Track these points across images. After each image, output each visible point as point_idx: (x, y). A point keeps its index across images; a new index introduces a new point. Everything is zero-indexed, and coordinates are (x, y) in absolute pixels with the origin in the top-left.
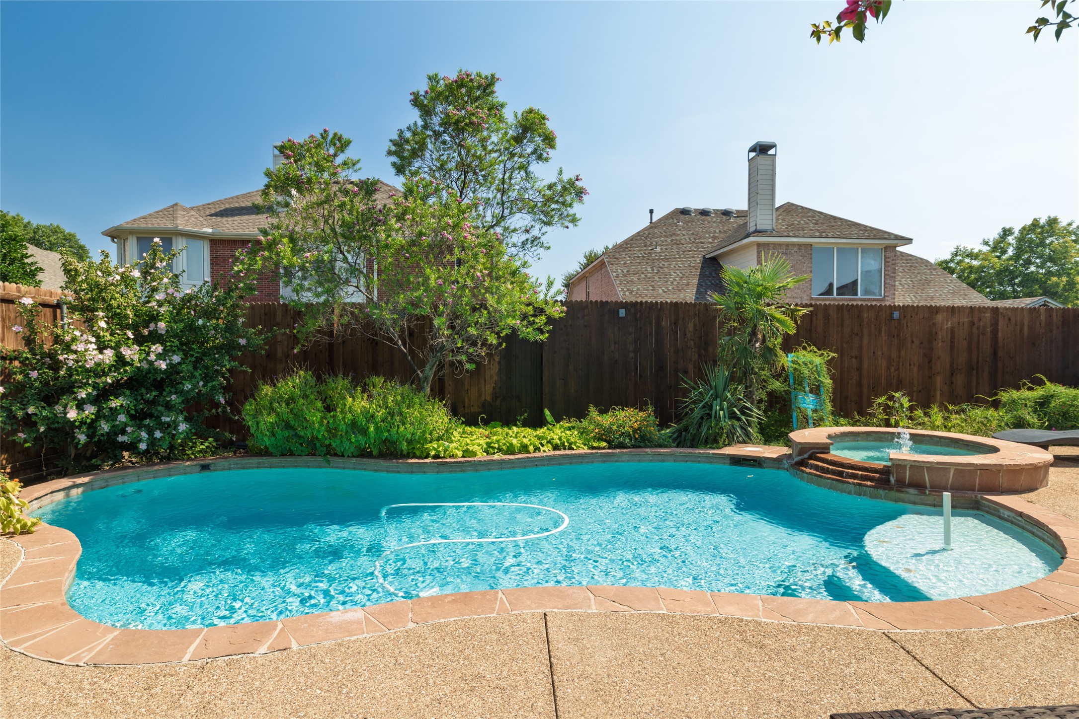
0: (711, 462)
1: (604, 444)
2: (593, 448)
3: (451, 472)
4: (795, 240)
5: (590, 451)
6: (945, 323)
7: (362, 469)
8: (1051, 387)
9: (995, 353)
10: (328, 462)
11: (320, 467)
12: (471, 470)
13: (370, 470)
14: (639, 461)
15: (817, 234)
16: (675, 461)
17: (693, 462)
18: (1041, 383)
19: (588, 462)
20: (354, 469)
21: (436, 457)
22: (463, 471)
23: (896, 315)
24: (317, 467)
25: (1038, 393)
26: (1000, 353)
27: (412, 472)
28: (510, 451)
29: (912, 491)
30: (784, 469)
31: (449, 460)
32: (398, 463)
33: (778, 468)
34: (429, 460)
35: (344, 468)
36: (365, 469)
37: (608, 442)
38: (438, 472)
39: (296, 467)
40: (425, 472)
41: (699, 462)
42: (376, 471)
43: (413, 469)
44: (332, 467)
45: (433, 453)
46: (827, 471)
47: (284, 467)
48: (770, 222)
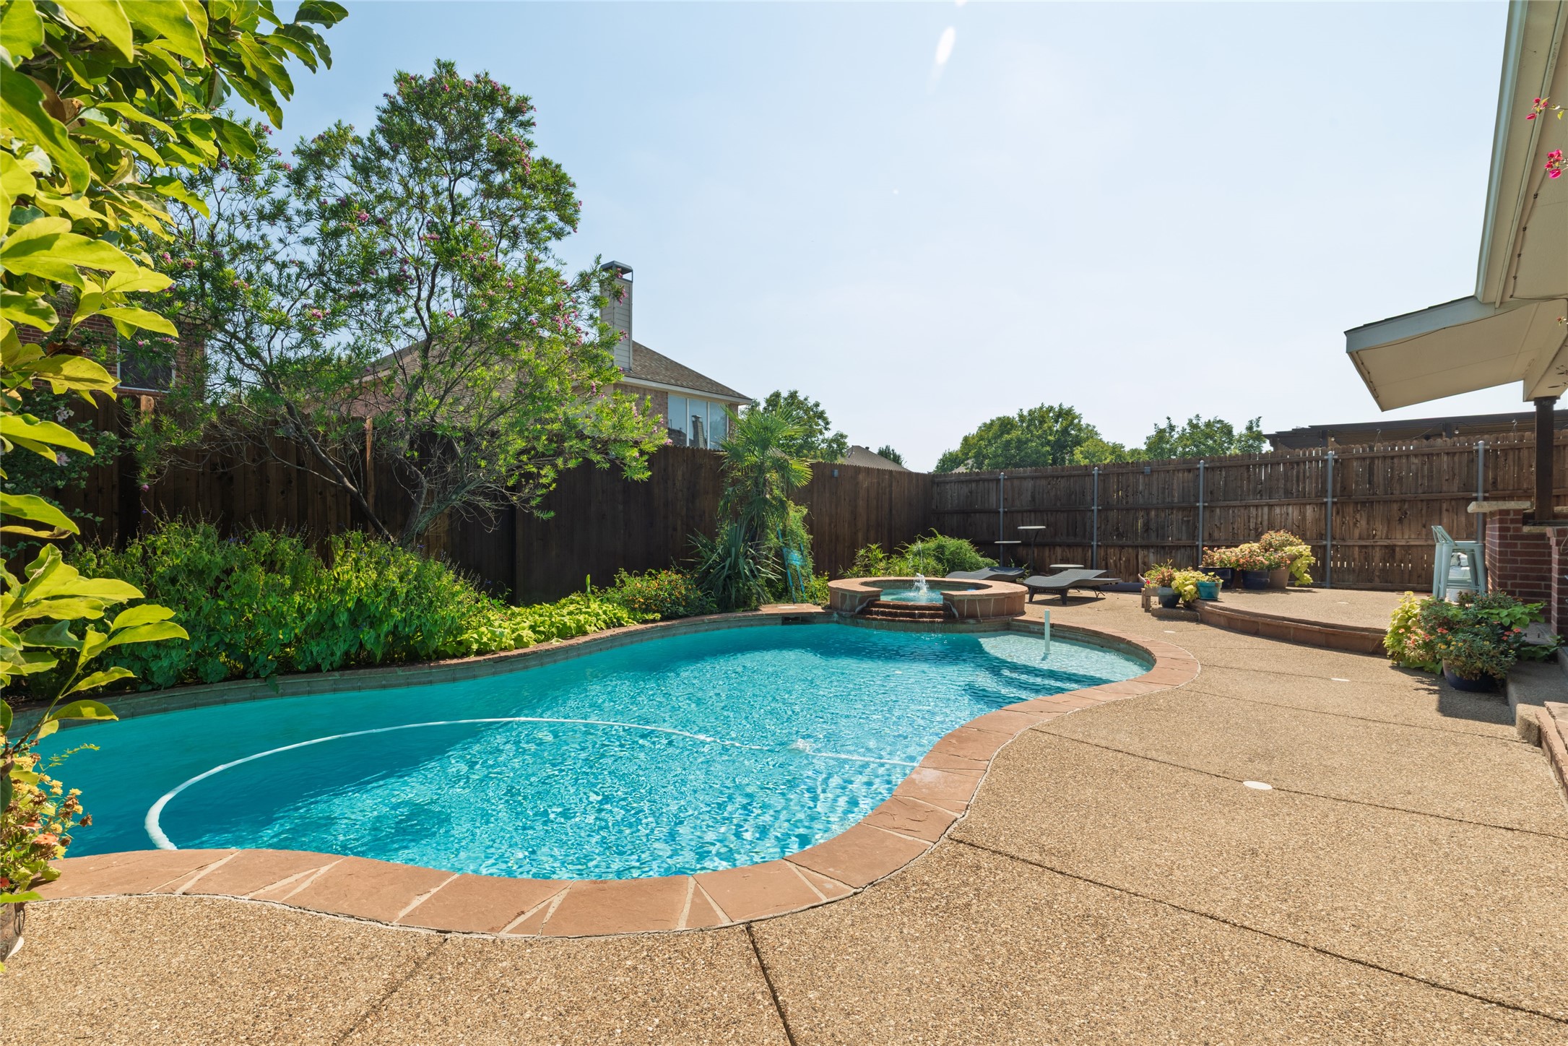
0: (764, 625)
1: (658, 616)
2: (646, 622)
3: (511, 671)
4: (654, 385)
5: (643, 626)
6: (865, 482)
7: (354, 689)
8: (941, 539)
9: (891, 510)
10: (276, 687)
11: (253, 698)
12: (535, 666)
13: (372, 688)
14: (696, 632)
15: (673, 381)
16: (729, 627)
17: (747, 626)
18: (932, 535)
19: (647, 640)
20: (335, 690)
21: (479, 653)
22: (526, 668)
23: (836, 473)
24: (245, 700)
25: (932, 544)
26: (894, 512)
27: (454, 680)
28: (564, 633)
29: (972, 621)
30: (833, 622)
31: (503, 654)
32: (431, 668)
33: (828, 622)
34: (472, 658)
35: (309, 693)
36: (360, 689)
37: (662, 612)
38: (494, 674)
39: (195, 706)
40: (475, 677)
41: (752, 626)
42: (384, 687)
43: (453, 676)
44: (282, 695)
45: (475, 647)
46: (896, 615)
47: (165, 710)
48: (627, 360)
